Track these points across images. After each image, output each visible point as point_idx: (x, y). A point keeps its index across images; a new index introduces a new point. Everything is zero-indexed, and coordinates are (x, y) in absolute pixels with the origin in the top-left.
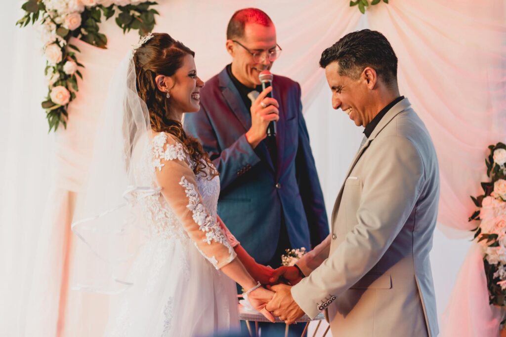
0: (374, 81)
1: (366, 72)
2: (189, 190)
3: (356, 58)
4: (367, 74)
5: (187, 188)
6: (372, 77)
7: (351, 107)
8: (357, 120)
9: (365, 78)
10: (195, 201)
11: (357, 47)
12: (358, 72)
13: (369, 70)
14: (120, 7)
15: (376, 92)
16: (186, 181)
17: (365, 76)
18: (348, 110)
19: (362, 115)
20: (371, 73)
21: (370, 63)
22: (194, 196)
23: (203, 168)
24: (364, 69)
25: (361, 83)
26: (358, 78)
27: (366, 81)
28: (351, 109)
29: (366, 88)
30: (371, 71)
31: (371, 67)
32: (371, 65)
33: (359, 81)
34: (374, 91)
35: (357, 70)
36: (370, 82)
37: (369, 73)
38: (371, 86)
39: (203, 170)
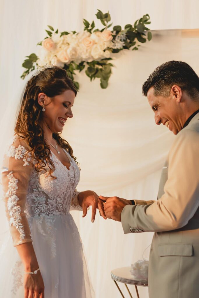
0: (180, 95)
1: (174, 90)
2: (11, 183)
3: (165, 80)
4: (175, 91)
5: (11, 181)
6: (178, 93)
7: (168, 120)
8: (174, 130)
9: (174, 95)
10: (12, 192)
11: (165, 72)
12: (168, 90)
13: (175, 87)
14: (88, 63)
15: (183, 104)
16: (12, 175)
17: (174, 93)
18: (167, 123)
19: (176, 125)
20: (177, 89)
21: (176, 82)
22: (13, 188)
23: (44, 166)
24: (171, 87)
25: (171, 99)
26: (168, 95)
27: (174, 97)
28: (168, 122)
29: (175, 102)
30: (177, 88)
31: (177, 85)
32: (177, 84)
33: (170, 97)
34: (181, 104)
35: (167, 89)
36: (177, 96)
37: (176, 89)
38: (178, 99)
39: (44, 167)
